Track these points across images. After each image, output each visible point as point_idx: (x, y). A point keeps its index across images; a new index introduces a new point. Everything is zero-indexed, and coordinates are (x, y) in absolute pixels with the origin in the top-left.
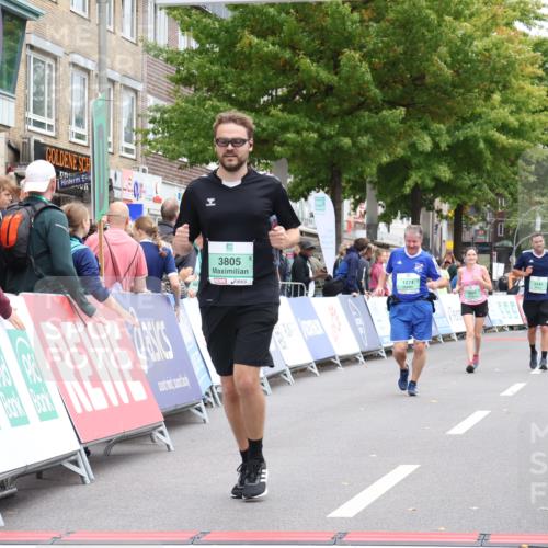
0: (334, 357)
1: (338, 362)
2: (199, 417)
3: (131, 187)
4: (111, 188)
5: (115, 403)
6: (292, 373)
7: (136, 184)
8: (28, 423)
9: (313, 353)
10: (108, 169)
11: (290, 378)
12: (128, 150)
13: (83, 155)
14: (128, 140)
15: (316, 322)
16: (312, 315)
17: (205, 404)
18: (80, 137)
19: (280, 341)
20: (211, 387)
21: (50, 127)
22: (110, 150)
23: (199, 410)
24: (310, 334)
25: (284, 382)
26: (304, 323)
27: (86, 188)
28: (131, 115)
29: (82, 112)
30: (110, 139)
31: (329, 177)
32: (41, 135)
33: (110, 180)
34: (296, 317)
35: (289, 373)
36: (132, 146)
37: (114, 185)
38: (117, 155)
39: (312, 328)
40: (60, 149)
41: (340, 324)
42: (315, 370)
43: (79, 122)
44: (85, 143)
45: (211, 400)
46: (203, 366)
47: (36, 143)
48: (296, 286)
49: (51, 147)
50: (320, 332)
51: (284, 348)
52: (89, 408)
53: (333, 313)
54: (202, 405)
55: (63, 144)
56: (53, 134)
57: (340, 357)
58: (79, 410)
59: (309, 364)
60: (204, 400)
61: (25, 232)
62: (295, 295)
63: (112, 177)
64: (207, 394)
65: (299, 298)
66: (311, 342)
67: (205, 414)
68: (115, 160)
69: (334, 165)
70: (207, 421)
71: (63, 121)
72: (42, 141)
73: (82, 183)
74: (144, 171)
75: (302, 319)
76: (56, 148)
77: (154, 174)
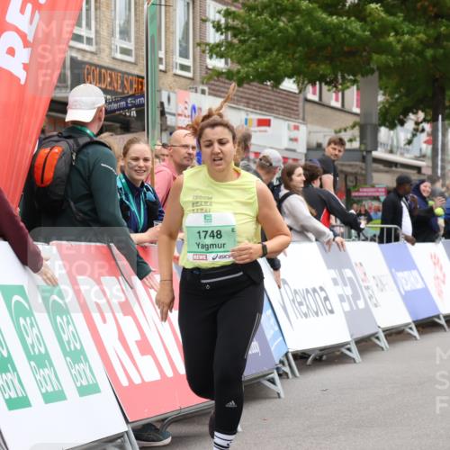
0: (438, 317)
1: (442, 322)
2: (273, 391)
3: (188, 112)
4: (163, 113)
5: (169, 373)
6: (386, 336)
7: (194, 108)
8: (64, 398)
9: (411, 312)
10: (160, 91)
11: (383, 342)
12: (183, 68)
13: (129, 74)
14: (184, 54)
15: (415, 272)
16: (410, 265)
17: (280, 375)
18: (125, 51)
19: (371, 297)
20: (286, 355)
21: (89, 41)
22: (162, 67)
23: (272, 381)
24: (408, 288)
25: (376, 347)
26: (400, 275)
27: (134, 113)
28: (187, 24)
29: (128, 21)
30: (162, 54)
31: (430, 95)
32: (79, 50)
33: (162, 104)
34: (390, 268)
35: (382, 335)
36: (188, 62)
37: (166, 110)
38: (170, 74)
39: (409, 281)
40: (101, 67)
41: (444, 276)
42: (415, 333)
43: (125, 33)
44: (131, 59)
45: (287, 369)
46: (277, 328)
47: (73, 59)
48: (389, 230)
49: (91, 64)
50: (420, 286)
51: (376, 306)
52: (137, 381)
53: (436, 263)
54: (275, 375)
55: (105, 61)
56: (92, 48)
57: (445, 317)
58: (125, 382)
59: (407, 325)
60: (278, 369)
61: (64, 169)
62: (389, 241)
63: (165, 100)
64: (282, 362)
65: (393, 244)
66: (409, 298)
67: (279, 387)
68: (169, 79)
69: (437, 80)
70: (282, 395)
71: (104, 33)
72: (79, 57)
73: (129, 108)
74: (203, 92)
75: (397, 270)
76: (96, 66)
77: (215, 95)
